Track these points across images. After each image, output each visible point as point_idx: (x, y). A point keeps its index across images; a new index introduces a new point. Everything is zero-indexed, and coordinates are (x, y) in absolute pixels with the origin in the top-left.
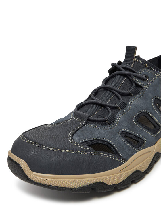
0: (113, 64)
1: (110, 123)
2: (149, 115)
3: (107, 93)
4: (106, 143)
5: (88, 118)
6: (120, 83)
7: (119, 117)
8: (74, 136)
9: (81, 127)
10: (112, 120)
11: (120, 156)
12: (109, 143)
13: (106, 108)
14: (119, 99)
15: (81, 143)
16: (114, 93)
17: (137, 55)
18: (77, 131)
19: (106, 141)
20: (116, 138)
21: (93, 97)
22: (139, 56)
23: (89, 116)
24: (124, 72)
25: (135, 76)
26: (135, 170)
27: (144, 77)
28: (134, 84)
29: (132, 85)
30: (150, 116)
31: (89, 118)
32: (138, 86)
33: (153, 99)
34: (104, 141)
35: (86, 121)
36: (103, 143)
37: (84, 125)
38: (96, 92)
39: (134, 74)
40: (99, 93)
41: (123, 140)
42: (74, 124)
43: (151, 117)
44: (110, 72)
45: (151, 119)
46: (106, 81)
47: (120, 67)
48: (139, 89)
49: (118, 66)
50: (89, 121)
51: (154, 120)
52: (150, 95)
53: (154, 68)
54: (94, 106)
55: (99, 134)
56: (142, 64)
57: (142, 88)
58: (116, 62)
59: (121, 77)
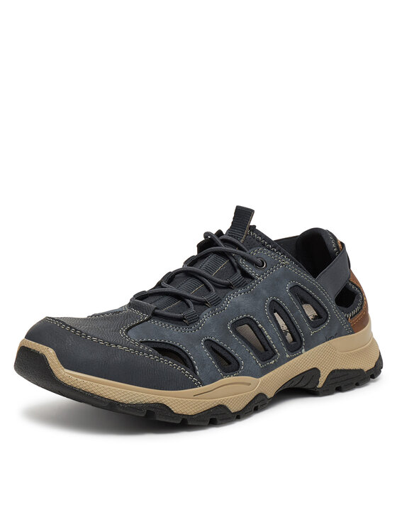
0: (206, 235)
1: (190, 324)
2: (257, 324)
3: (191, 281)
4: (178, 351)
5: (154, 310)
6: (215, 268)
7: (207, 317)
8: (130, 332)
9: (142, 322)
10: (194, 320)
11: (196, 374)
12: (184, 352)
13: (185, 302)
14: (209, 290)
15: (141, 342)
16: (203, 282)
17: (252, 223)
18: (134, 326)
19: (179, 348)
20: (196, 347)
21: (164, 284)
22: (255, 226)
23: (156, 308)
24: (223, 247)
25: (243, 257)
26: (220, 403)
27: (259, 261)
28: (238, 271)
29: (236, 271)
30: (259, 327)
31: (156, 311)
32: (245, 274)
33: (269, 300)
34: (177, 347)
35: (150, 315)
36: (175, 349)
37: (147, 320)
38: (171, 278)
39: (242, 252)
40: (175, 280)
41: (206, 353)
42: (130, 317)
43: (260, 329)
44: (201, 247)
45: (260, 333)
46: (192, 262)
47: (218, 240)
48: (248, 280)
49: (216, 238)
50: (155, 315)
51: (265, 336)
52: (264, 292)
53: (279, 251)
54: (166, 299)
55: (170, 336)
56: (258, 241)
57: (252, 278)
58: (214, 232)
59: (220, 258)
